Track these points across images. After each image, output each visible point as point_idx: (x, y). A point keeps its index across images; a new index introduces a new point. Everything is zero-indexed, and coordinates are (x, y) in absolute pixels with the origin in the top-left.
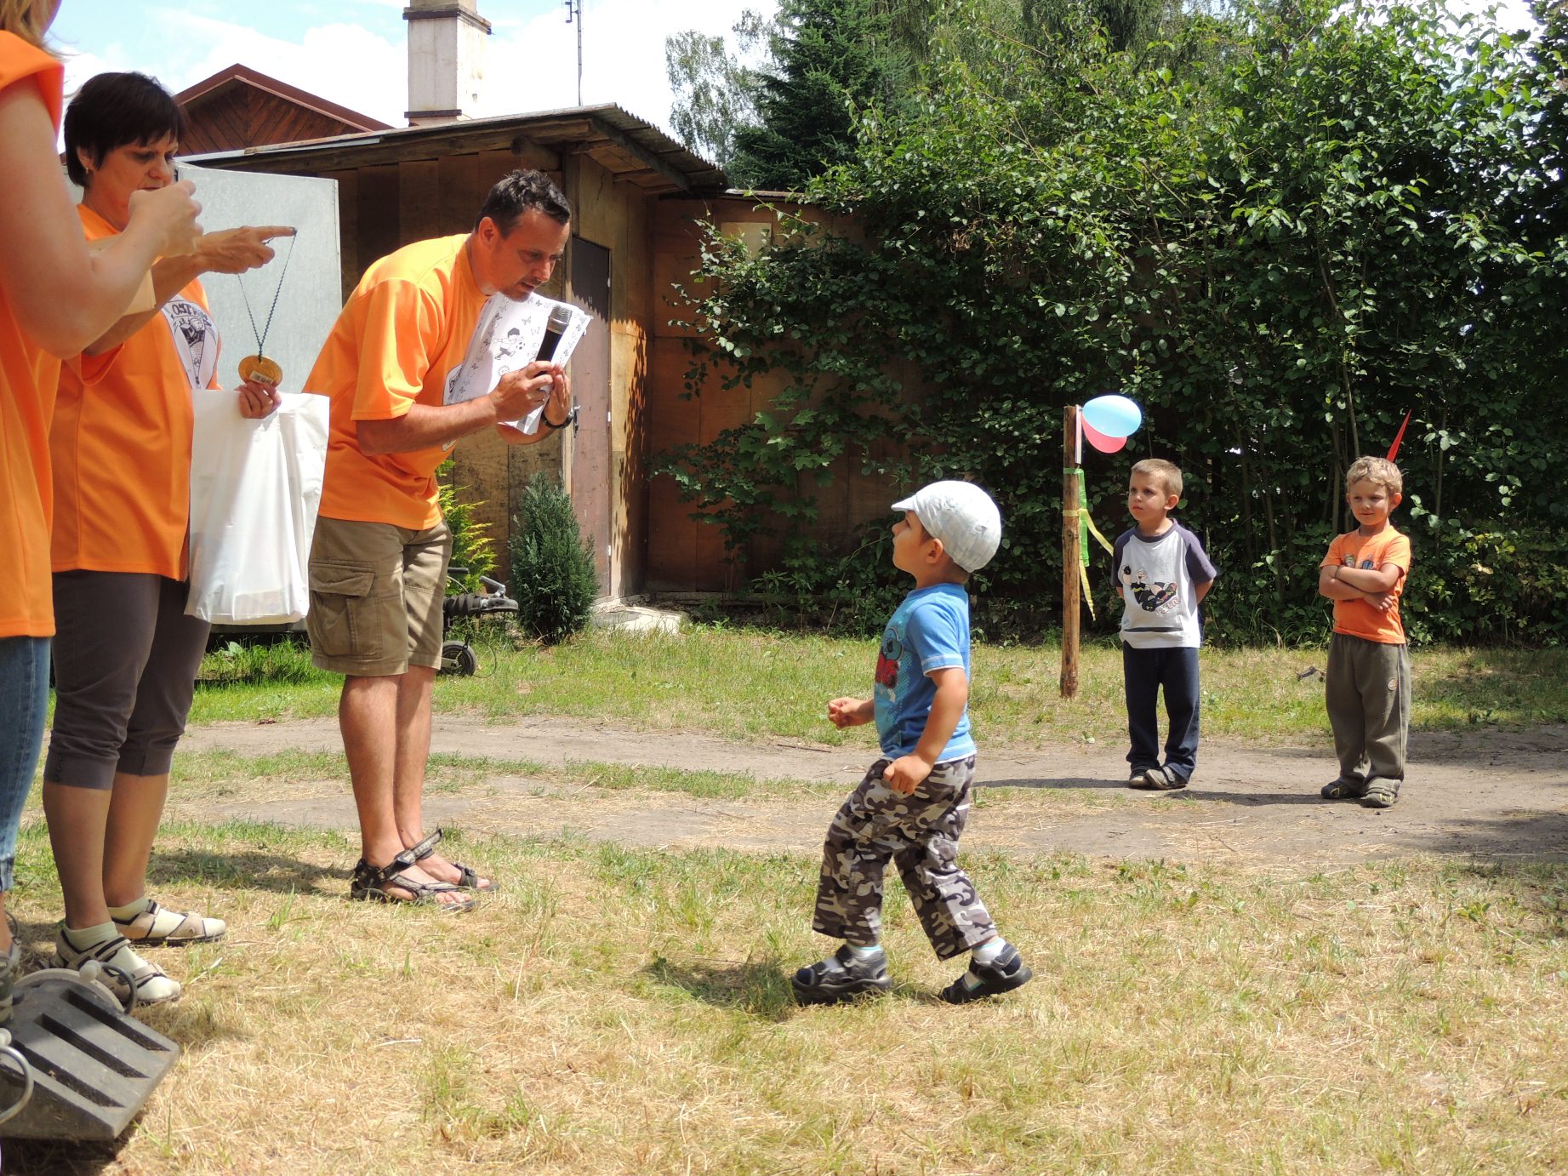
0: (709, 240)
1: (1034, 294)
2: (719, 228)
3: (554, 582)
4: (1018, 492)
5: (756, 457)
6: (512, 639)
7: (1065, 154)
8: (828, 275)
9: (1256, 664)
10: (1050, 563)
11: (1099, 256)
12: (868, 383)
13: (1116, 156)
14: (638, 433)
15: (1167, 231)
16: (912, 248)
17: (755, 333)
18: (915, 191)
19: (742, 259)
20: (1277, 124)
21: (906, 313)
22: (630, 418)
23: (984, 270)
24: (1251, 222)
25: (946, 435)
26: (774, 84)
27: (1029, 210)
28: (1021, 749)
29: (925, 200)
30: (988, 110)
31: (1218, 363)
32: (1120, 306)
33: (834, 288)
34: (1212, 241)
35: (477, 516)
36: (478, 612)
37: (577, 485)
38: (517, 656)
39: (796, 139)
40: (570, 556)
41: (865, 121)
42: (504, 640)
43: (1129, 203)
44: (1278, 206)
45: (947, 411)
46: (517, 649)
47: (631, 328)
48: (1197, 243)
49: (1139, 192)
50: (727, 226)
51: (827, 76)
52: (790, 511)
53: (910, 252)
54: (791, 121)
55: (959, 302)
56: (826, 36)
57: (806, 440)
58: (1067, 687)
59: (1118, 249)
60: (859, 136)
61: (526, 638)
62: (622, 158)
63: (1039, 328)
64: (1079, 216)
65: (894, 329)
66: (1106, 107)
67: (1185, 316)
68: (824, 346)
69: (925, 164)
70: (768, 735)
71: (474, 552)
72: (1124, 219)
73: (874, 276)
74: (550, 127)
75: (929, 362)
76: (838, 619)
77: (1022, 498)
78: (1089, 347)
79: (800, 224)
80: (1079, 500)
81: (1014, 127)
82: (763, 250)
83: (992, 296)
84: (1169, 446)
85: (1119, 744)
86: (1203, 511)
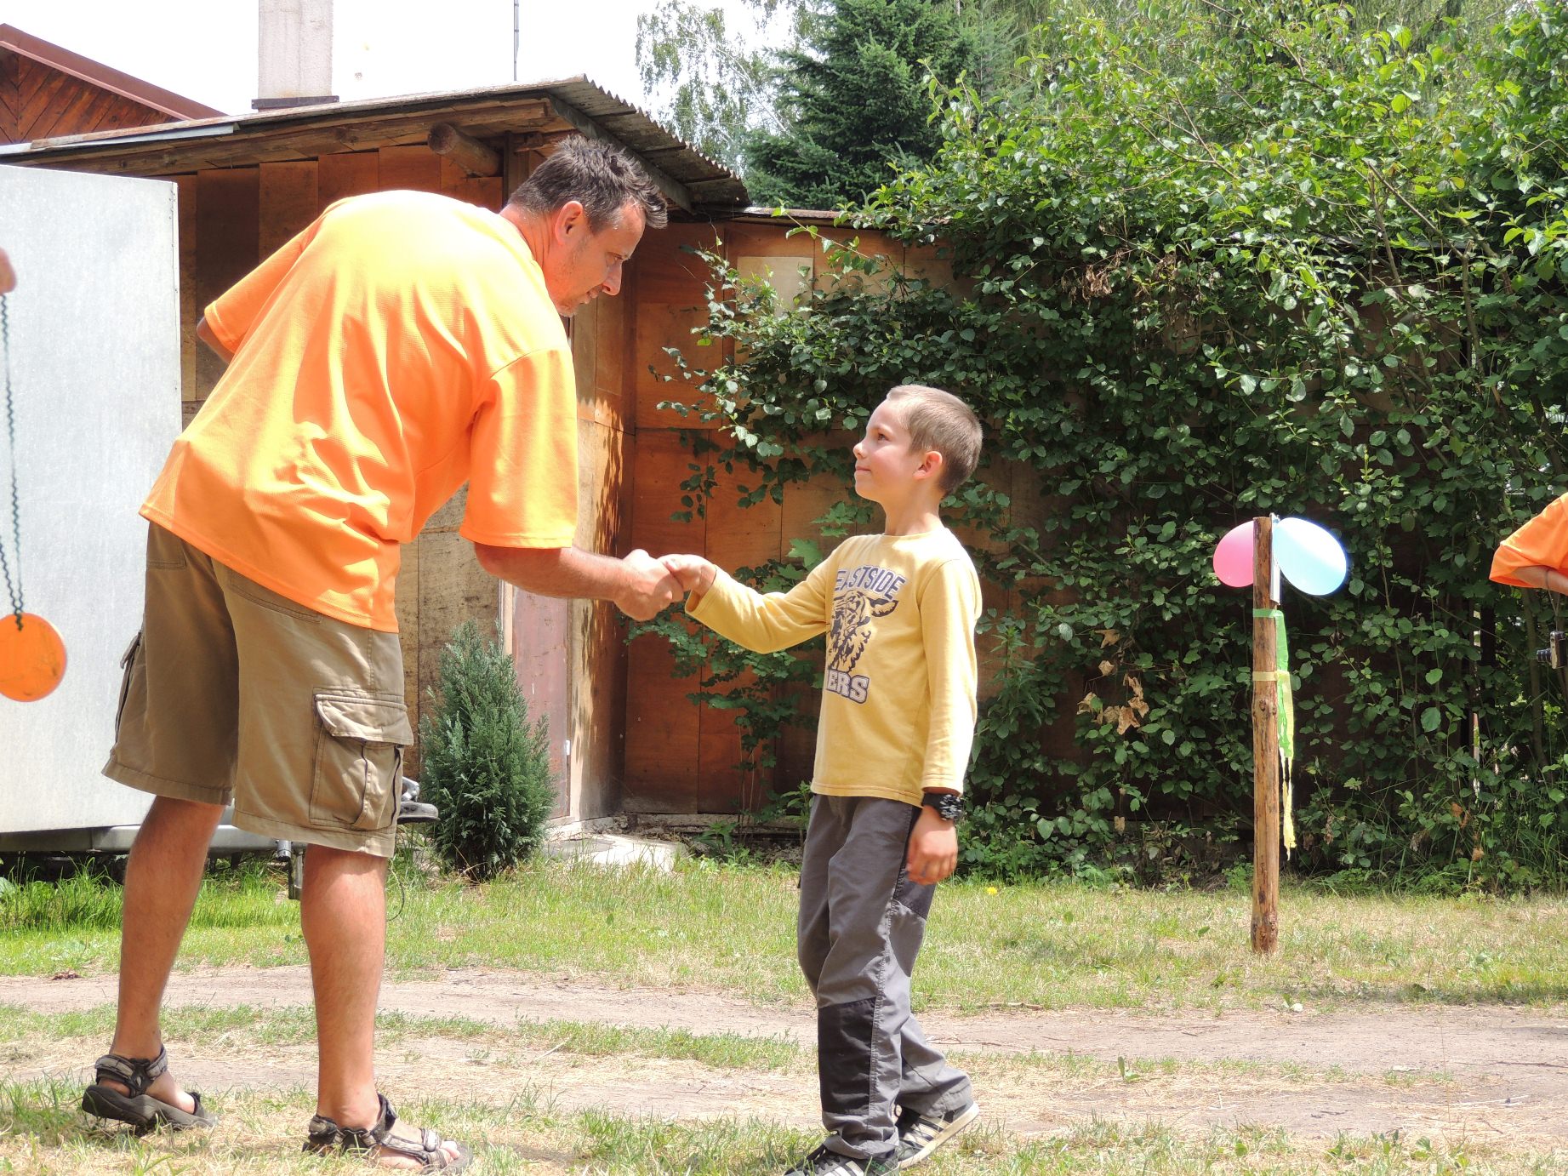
0: (719, 281)
1: (1209, 360)
2: (733, 265)
3: (487, 786)
4: (1187, 660)
6: (421, 876)
7: (1252, 153)
8: (898, 334)
10: (1235, 767)
11: (1305, 305)
13: (1330, 156)
15: (1415, 267)
16: (1024, 292)
17: (790, 420)
18: (1030, 208)
19: (769, 311)
21: (1016, 391)
23: (1132, 326)
24: (1533, 249)
25: (1077, 574)
26: (808, 67)
27: (1199, 236)
28: (1192, 1018)
29: (1044, 221)
30: (1138, 88)
31: (1488, 464)
32: (1339, 380)
33: (908, 353)
34: (1476, 282)
37: (521, 644)
38: (431, 896)
39: (842, 150)
40: (512, 747)
41: (953, 105)
43: (1350, 226)
45: (1079, 538)
47: (600, 412)
48: (1453, 285)
49: (1365, 210)
50: (743, 261)
51: (891, 54)
53: (1022, 298)
54: (834, 122)
55: (1096, 374)
58: (1262, 938)
59: (1334, 292)
60: (943, 128)
61: (445, 871)
63: (1217, 411)
64: (1276, 245)
65: (998, 415)
66: (1314, 85)
67: (1436, 394)
69: (1043, 168)
72: (1343, 249)
73: (969, 336)
75: (1051, 464)
77: (1193, 669)
78: (1292, 441)
79: (856, 258)
80: (1277, 657)
81: (1176, 115)
82: (801, 298)
83: (1145, 365)
84: (1415, 588)
85: (1339, 1012)
86: (1468, 688)
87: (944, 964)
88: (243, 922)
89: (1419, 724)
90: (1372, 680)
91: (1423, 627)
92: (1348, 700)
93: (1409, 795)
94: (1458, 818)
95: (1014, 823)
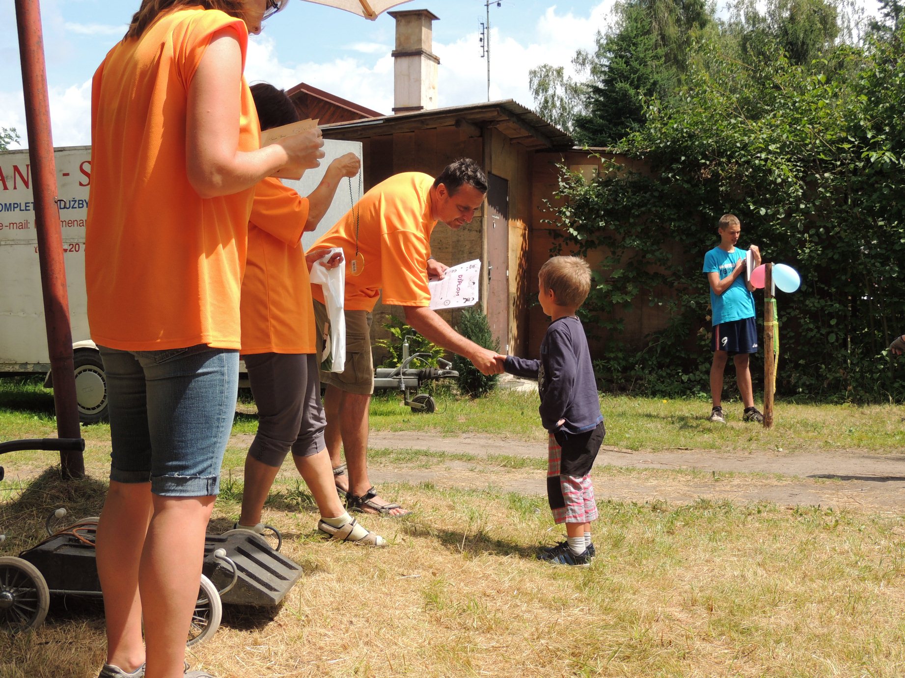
0: (563, 174)
1: (748, 202)
2: (568, 168)
6: (454, 395)
7: (764, 124)
8: (630, 194)
9: (877, 413)
11: (785, 181)
12: (653, 254)
13: (794, 124)
14: (523, 282)
15: (825, 166)
16: (678, 178)
17: (589, 226)
18: (680, 145)
19: (582, 185)
20: (888, 105)
21: (674, 214)
22: (519, 274)
23: (719, 190)
24: (872, 160)
25: (697, 283)
26: (597, 90)
27: (744, 156)
28: (740, 454)
29: (685, 150)
30: (721, 99)
31: (854, 241)
32: (798, 210)
33: (634, 201)
34: (850, 172)
36: (437, 378)
37: (490, 311)
38: (457, 404)
39: (610, 121)
41: (651, 107)
42: (449, 395)
43: (802, 151)
44: (887, 150)
45: (698, 269)
46: (457, 400)
47: (519, 224)
48: (841, 173)
49: (807, 145)
50: (573, 167)
51: (628, 86)
52: (609, 326)
53: (677, 180)
54: (607, 111)
55: (704, 208)
56: (627, 63)
57: (618, 286)
59: (796, 176)
60: (647, 116)
61: (462, 394)
62: (515, 130)
63: (751, 222)
64: (774, 159)
65: (668, 224)
66: (788, 97)
67: (835, 214)
68: (628, 234)
69: (685, 130)
72: (799, 160)
73: (656, 194)
74: (477, 113)
75: (687, 242)
76: (635, 387)
78: (780, 233)
79: (614, 165)
80: (773, 316)
81: (735, 109)
82: (593, 180)
83: (722, 205)
84: (826, 288)
85: (797, 452)
86: (846, 326)
87: (646, 432)
88: (388, 414)
89: (827, 340)
90: (810, 323)
91: (829, 303)
92: (800, 331)
93: (823, 366)
94: (842, 375)
95: (673, 376)
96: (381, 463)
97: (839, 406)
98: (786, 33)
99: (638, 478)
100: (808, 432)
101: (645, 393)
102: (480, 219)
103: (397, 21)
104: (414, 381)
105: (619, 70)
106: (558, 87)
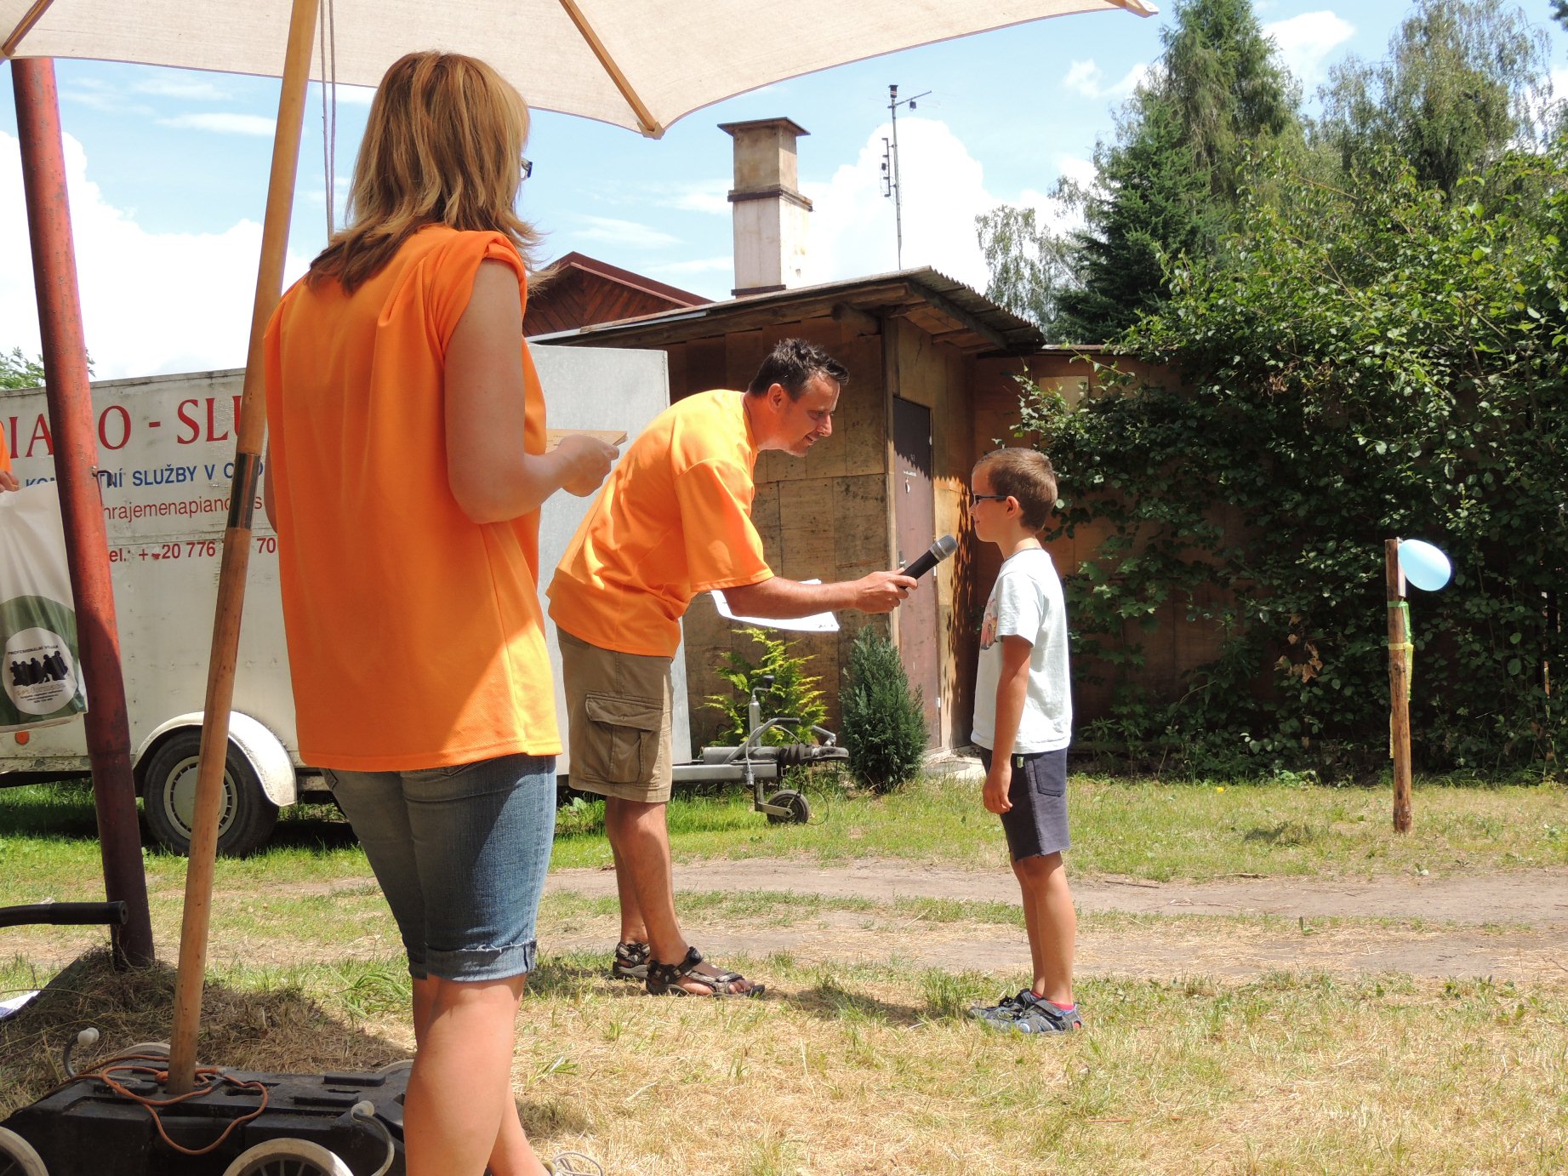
0: (1027, 394)
1: (1354, 433)
2: (1036, 383)
3: (884, 732)
4: (1347, 632)
5: (1081, 607)
6: (845, 790)
7: (1379, 293)
8: (1146, 425)
11: (1418, 393)
12: (1190, 530)
13: (1432, 292)
14: (964, 589)
15: (1487, 364)
16: (1229, 393)
17: (1076, 484)
18: (1230, 337)
19: (1061, 412)
21: (1225, 458)
22: (956, 573)
23: (1302, 411)
25: (1271, 578)
26: (1093, 245)
27: (1345, 350)
28: (1352, 883)
29: (1239, 345)
30: (1300, 253)
31: (1547, 494)
32: (1443, 441)
33: (1153, 436)
34: (1535, 372)
35: (808, 670)
36: (811, 761)
37: (905, 638)
38: (849, 805)
39: (1118, 299)
40: (899, 707)
41: (1177, 272)
42: (836, 790)
43: (1448, 338)
45: (1271, 554)
46: (849, 798)
47: (954, 484)
48: (1519, 374)
49: (1456, 327)
50: (1044, 381)
51: (1147, 236)
52: (1117, 659)
53: (1227, 397)
54: (1112, 282)
55: (1279, 445)
56: (1144, 197)
57: (1131, 588)
58: (1401, 822)
59: (1437, 384)
60: (1171, 287)
61: (858, 788)
62: (939, 320)
63: (1361, 466)
64: (1397, 354)
65: (1214, 475)
66: (1419, 245)
67: (1510, 448)
68: (1145, 495)
69: (1238, 310)
70: (1096, 873)
71: (806, 705)
72: (1443, 354)
73: (1192, 423)
74: (869, 293)
75: (1251, 505)
76: (1168, 765)
77: (1351, 638)
78: (1413, 484)
79: (1117, 375)
80: (1405, 633)
81: (1327, 270)
82: (1081, 404)
83: (1311, 437)
84: (1500, 579)
85: (1454, 876)
86: (1540, 645)
87: (1185, 847)
88: (726, 827)
89: (1507, 671)
90: (1473, 642)
91: (1507, 605)
92: (1457, 656)
93: (1501, 718)
94: (1535, 732)
95: (1234, 743)
96: (704, 919)
97: (1532, 788)
98: (1418, 134)
99: (1165, 934)
100: (1475, 838)
101: (1186, 776)
102: (881, 477)
103: (736, 140)
104: (770, 768)
105: (1131, 209)
106: (1027, 243)
